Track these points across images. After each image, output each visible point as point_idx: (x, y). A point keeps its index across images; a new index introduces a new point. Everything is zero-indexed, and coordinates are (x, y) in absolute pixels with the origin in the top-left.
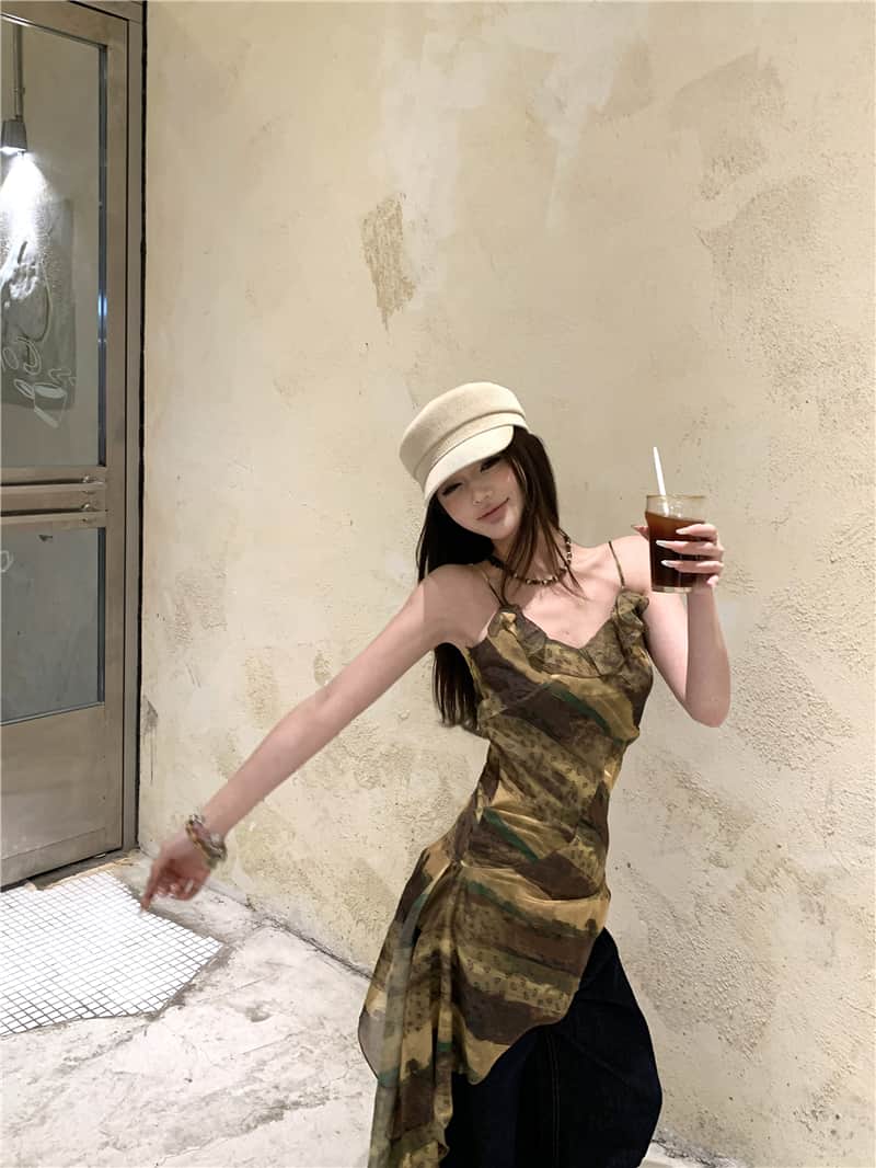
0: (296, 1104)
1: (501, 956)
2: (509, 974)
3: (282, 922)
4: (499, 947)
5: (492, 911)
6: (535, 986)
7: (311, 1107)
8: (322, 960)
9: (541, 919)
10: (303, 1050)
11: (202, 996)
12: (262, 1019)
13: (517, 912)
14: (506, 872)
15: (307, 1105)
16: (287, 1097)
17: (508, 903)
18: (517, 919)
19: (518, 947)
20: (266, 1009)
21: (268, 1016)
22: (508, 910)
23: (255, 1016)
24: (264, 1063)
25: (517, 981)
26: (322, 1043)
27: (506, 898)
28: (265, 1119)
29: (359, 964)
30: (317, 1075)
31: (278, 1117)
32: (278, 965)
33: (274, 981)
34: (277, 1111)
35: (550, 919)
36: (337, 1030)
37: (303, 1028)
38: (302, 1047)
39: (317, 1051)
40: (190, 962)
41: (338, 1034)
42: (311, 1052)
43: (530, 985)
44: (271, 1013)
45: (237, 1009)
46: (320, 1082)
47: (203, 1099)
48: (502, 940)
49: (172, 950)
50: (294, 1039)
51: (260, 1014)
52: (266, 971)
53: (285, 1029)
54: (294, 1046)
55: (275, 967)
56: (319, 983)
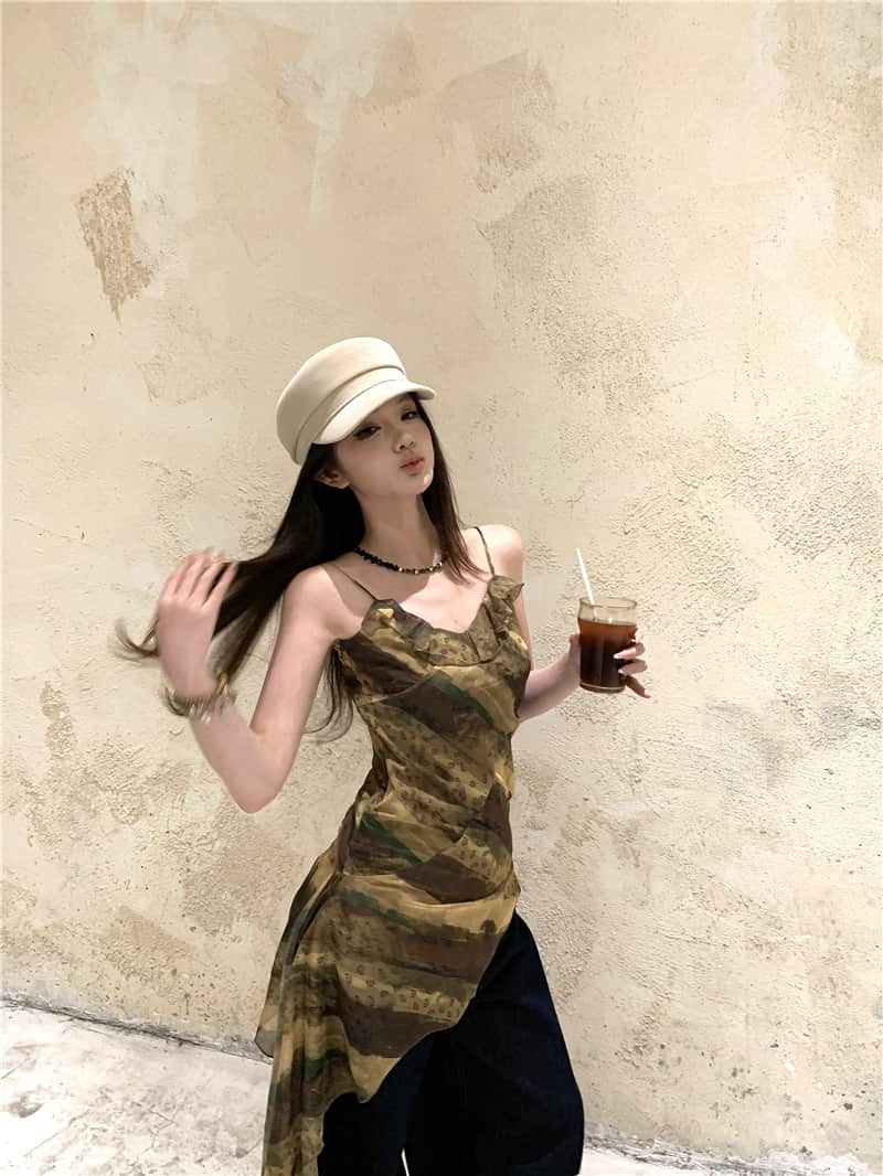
1: (387, 969)
2: (397, 987)
3: (20, 999)
4: (385, 960)
5: (374, 922)
6: (427, 996)
8: (83, 1028)
9: (427, 925)
10: (94, 1132)
12: (32, 1112)
13: (403, 920)
14: (389, 878)
17: (392, 912)
18: (402, 928)
19: (406, 957)
20: (33, 1099)
21: (38, 1107)
22: (392, 919)
23: (23, 1110)
24: (53, 1159)
25: (407, 992)
26: (113, 1118)
27: (388, 906)
29: (135, 1021)
30: (120, 1153)
32: (29, 1047)
33: (31, 1066)
35: (439, 925)
36: (127, 1099)
37: (86, 1108)
38: (93, 1129)
39: (111, 1129)
41: (129, 1103)
42: (104, 1131)
43: (421, 995)
44: (43, 1102)
46: (128, 1160)
48: (388, 951)
50: (80, 1123)
51: (29, 1107)
52: (20, 1057)
53: (65, 1114)
54: (83, 1130)
55: (27, 1050)
56: (87, 1055)
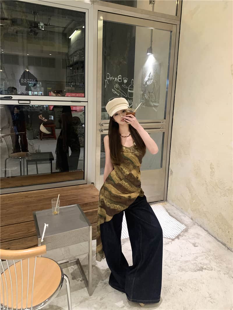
0: (205, 269)
6: (116, 206)
7: (209, 270)
8: (209, 236)
11: (183, 238)
12: (196, 247)
15: (208, 270)
16: (203, 266)
17: (110, 191)
18: (112, 194)
19: (112, 199)
20: (197, 244)
23: (195, 245)
24: (197, 257)
28: (199, 270)
29: (219, 239)
31: (202, 270)
33: (198, 238)
34: (201, 269)
36: (214, 254)
37: (206, 251)
39: (209, 258)
40: (180, 229)
44: (198, 246)
45: (191, 243)
47: (185, 261)
48: (109, 198)
49: (175, 226)
50: (204, 253)
52: (196, 235)
53: (202, 250)
54: (204, 255)
56: (209, 242)
